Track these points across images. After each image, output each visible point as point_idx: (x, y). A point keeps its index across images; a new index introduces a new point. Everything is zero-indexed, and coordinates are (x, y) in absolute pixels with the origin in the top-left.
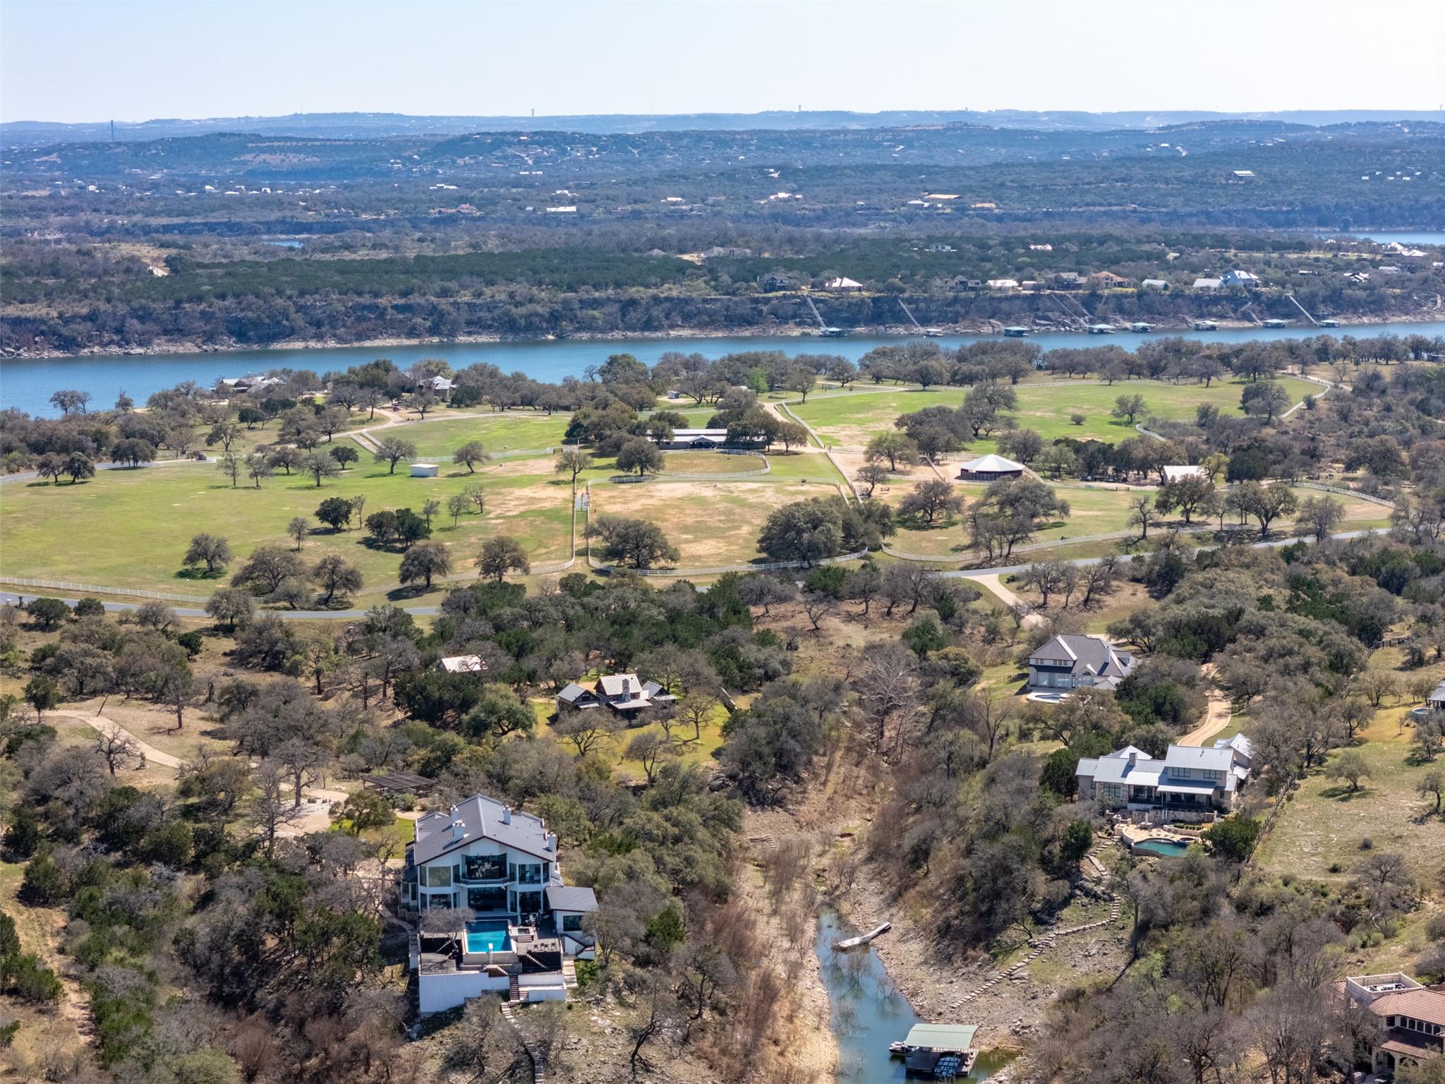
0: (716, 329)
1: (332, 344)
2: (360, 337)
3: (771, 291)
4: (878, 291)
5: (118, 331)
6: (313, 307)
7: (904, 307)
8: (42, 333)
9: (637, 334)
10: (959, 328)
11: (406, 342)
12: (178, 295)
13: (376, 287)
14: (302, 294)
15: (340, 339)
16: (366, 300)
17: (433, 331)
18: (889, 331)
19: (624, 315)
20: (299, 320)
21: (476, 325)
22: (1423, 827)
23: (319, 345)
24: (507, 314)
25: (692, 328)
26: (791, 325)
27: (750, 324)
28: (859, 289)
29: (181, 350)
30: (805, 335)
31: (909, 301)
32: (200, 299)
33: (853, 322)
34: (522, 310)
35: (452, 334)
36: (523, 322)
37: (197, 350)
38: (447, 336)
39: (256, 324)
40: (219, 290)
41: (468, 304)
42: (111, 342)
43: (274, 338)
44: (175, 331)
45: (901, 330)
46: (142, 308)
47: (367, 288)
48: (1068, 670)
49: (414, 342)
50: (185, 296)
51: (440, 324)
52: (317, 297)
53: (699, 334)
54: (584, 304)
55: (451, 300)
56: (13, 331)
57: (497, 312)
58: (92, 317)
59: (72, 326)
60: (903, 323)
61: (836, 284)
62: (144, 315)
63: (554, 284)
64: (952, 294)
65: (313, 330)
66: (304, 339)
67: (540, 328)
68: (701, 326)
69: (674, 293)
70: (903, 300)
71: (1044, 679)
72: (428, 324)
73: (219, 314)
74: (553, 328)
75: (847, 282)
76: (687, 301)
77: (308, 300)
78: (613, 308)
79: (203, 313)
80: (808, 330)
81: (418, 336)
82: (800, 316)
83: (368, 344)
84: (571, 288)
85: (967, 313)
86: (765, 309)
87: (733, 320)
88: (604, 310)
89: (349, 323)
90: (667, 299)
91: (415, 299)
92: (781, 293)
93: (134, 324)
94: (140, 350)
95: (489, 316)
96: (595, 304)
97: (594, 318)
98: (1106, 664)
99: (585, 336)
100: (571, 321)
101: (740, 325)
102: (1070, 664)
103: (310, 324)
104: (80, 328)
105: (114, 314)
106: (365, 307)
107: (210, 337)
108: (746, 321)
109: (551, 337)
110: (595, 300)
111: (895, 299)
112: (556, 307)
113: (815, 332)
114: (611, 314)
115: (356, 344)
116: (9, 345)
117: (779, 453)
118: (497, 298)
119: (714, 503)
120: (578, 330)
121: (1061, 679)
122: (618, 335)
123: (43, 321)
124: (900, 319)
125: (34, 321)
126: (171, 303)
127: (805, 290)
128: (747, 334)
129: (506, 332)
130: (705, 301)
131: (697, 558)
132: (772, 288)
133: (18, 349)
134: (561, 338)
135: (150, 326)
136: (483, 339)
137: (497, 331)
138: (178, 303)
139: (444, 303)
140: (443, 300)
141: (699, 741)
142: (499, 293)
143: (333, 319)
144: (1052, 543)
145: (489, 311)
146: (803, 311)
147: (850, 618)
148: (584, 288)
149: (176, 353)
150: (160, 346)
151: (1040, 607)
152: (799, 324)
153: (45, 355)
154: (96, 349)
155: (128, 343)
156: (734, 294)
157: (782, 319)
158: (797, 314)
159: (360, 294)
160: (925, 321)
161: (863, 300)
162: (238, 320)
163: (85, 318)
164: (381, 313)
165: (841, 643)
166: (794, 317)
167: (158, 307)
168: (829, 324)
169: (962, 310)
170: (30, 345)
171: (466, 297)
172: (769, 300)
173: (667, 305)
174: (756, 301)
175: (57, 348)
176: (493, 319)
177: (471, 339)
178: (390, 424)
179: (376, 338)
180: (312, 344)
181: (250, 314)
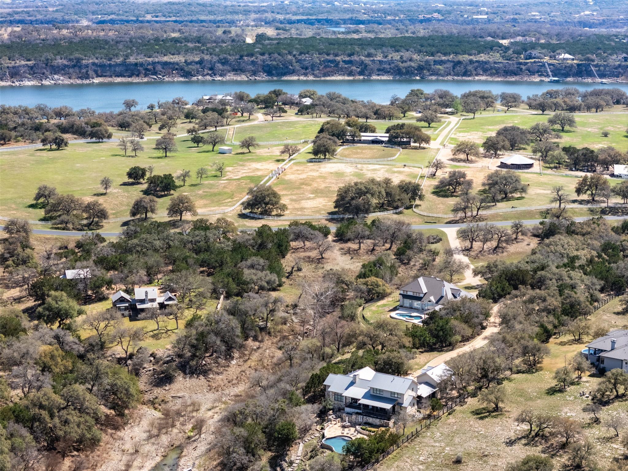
0: (498, 77)
1: (311, 78)
2: (325, 75)
3: (529, 59)
4: (581, 60)
5: (211, 69)
6: (305, 60)
7: (593, 68)
8: (177, 69)
9: (460, 78)
10: (619, 80)
11: (347, 78)
12: (242, 53)
13: (336, 51)
14: (301, 53)
15: (316, 76)
16: (331, 57)
17: (360, 73)
18: (584, 81)
19: (454, 68)
20: (297, 66)
21: (382, 71)
22: (508, 449)
23: (305, 78)
24: (397, 66)
25: (487, 76)
26: (536, 75)
27: (516, 74)
28: (573, 60)
29: (239, 78)
30: (542, 81)
31: (596, 66)
32: (252, 55)
33: (567, 75)
34: (405, 65)
35: (370, 75)
36: (404, 70)
37: (246, 79)
38: (367, 76)
39: (276, 68)
40: (262, 51)
41: (380, 61)
42: (208, 74)
43: (285, 74)
44: (238, 70)
45: (590, 80)
46: (225, 58)
47: (332, 52)
48: (419, 299)
49: (351, 78)
50: (245, 53)
51: (364, 70)
52: (307, 55)
53: (490, 79)
54: (435, 62)
55: (372, 59)
56: (163, 68)
57: (393, 65)
58: (200, 62)
59: (190, 66)
60: (591, 76)
61: (561, 57)
62: (224, 62)
63: (426, 52)
64: (617, 63)
65: (304, 71)
66: (299, 75)
67: (413, 73)
68: (491, 75)
69: (481, 59)
70: (593, 65)
71: (407, 302)
72: (359, 70)
73: (260, 62)
74: (420, 74)
75: (567, 56)
76: (486, 63)
77: (303, 57)
78: (450, 65)
79: (253, 62)
80: (544, 79)
81: (353, 75)
82: (541, 72)
83: (328, 78)
84: (432, 55)
85: (625, 72)
86: (524, 68)
87: (507, 72)
88: (445, 66)
89: (321, 68)
90: (477, 61)
91: (355, 58)
92: (533, 60)
93: (219, 66)
94: (220, 78)
95: (388, 67)
96: (441, 62)
97: (439, 69)
98: (442, 297)
99: (434, 78)
100: (429, 70)
101: (511, 75)
102: (422, 295)
103: (302, 68)
104: (193, 67)
105: (211, 61)
106: (330, 61)
107: (254, 73)
108: (514, 73)
109: (418, 78)
110: (442, 61)
111: (589, 65)
112: (421, 63)
113: (547, 79)
114: (447, 68)
115: (323, 78)
116: (160, 74)
117: (416, 148)
118: (394, 59)
119: (347, 176)
120: (431, 75)
121: (416, 304)
122: (450, 78)
123: (177, 64)
124: (590, 74)
125: (173, 63)
126: (238, 57)
127: (546, 59)
128: (513, 79)
129: (396, 75)
130: (495, 63)
131: (302, 209)
132: (530, 58)
133: (164, 76)
134: (423, 78)
135: (227, 67)
136: (385, 78)
137: (392, 74)
138: (241, 57)
139: (367, 60)
140: (367, 59)
141: (176, 331)
142: (396, 56)
143: (313, 67)
144: (504, 210)
145: (389, 64)
146: (543, 69)
147: (349, 252)
148: (439, 54)
149: (236, 80)
150: (230, 77)
151: (467, 250)
152: (540, 76)
153: (176, 79)
154: (200, 77)
155: (215, 75)
156: (509, 60)
157: (532, 73)
158: (540, 71)
159: (328, 54)
160: (602, 76)
161: (572, 65)
162: (268, 65)
163: (197, 63)
164: (337, 64)
165: (329, 268)
166: (538, 72)
167: (231, 58)
168: (553, 76)
169: (622, 71)
170: (169, 74)
171: (379, 57)
172: (527, 63)
173: (476, 64)
174: (521, 64)
175: (182, 76)
176: (390, 68)
177: (379, 78)
178: (255, 123)
179: (333, 76)
180: (302, 78)
181: (274, 63)
